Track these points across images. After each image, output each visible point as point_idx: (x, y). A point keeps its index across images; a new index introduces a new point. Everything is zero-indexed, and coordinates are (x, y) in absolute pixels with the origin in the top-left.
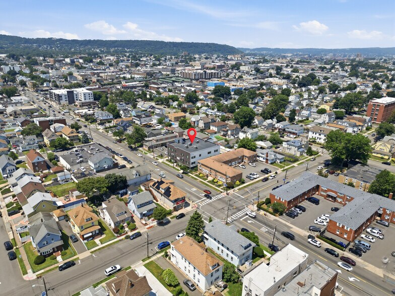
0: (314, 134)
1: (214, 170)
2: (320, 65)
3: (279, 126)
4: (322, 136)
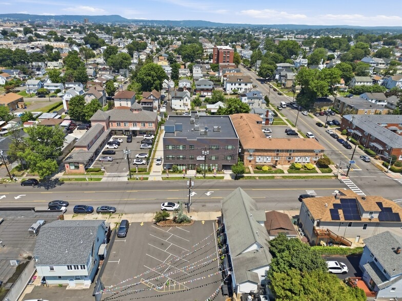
0: (233, 84)
1: (287, 151)
2: (49, 30)
3: (185, 85)
4: (243, 86)
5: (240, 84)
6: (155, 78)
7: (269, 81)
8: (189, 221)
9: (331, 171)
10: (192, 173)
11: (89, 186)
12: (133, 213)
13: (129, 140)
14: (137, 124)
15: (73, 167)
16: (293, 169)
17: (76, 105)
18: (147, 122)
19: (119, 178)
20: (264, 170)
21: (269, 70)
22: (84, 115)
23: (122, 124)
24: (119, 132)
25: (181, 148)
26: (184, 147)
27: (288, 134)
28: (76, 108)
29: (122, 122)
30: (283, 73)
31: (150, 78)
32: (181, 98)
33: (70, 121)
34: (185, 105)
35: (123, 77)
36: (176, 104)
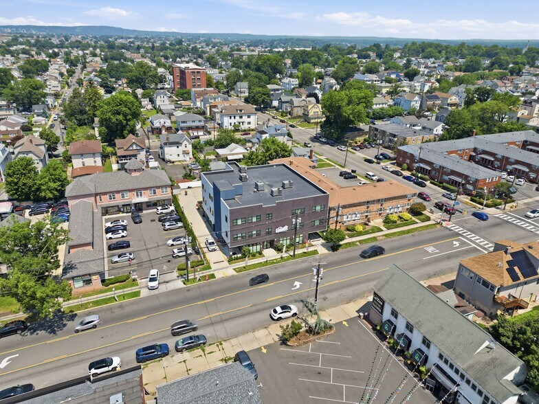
0: (233, 118)
1: (378, 201)
3: (162, 123)
4: (245, 119)
5: (241, 117)
6: (129, 117)
7: (265, 108)
8: (328, 327)
9: (428, 219)
10: (270, 254)
11: (128, 310)
12: (236, 336)
13: (137, 220)
14: (143, 192)
15: (81, 284)
16: (388, 222)
17: (22, 174)
18: (158, 187)
19: (168, 285)
20: (358, 230)
21: (264, 94)
22: (39, 189)
23: (118, 196)
24: (112, 210)
25: (254, 220)
26: (259, 217)
27: (345, 178)
28: (23, 180)
29: (118, 192)
30: (285, 98)
31: (121, 117)
32: (178, 144)
33: (10, 204)
34: (186, 153)
35: (41, 118)
36: (171, 153)
